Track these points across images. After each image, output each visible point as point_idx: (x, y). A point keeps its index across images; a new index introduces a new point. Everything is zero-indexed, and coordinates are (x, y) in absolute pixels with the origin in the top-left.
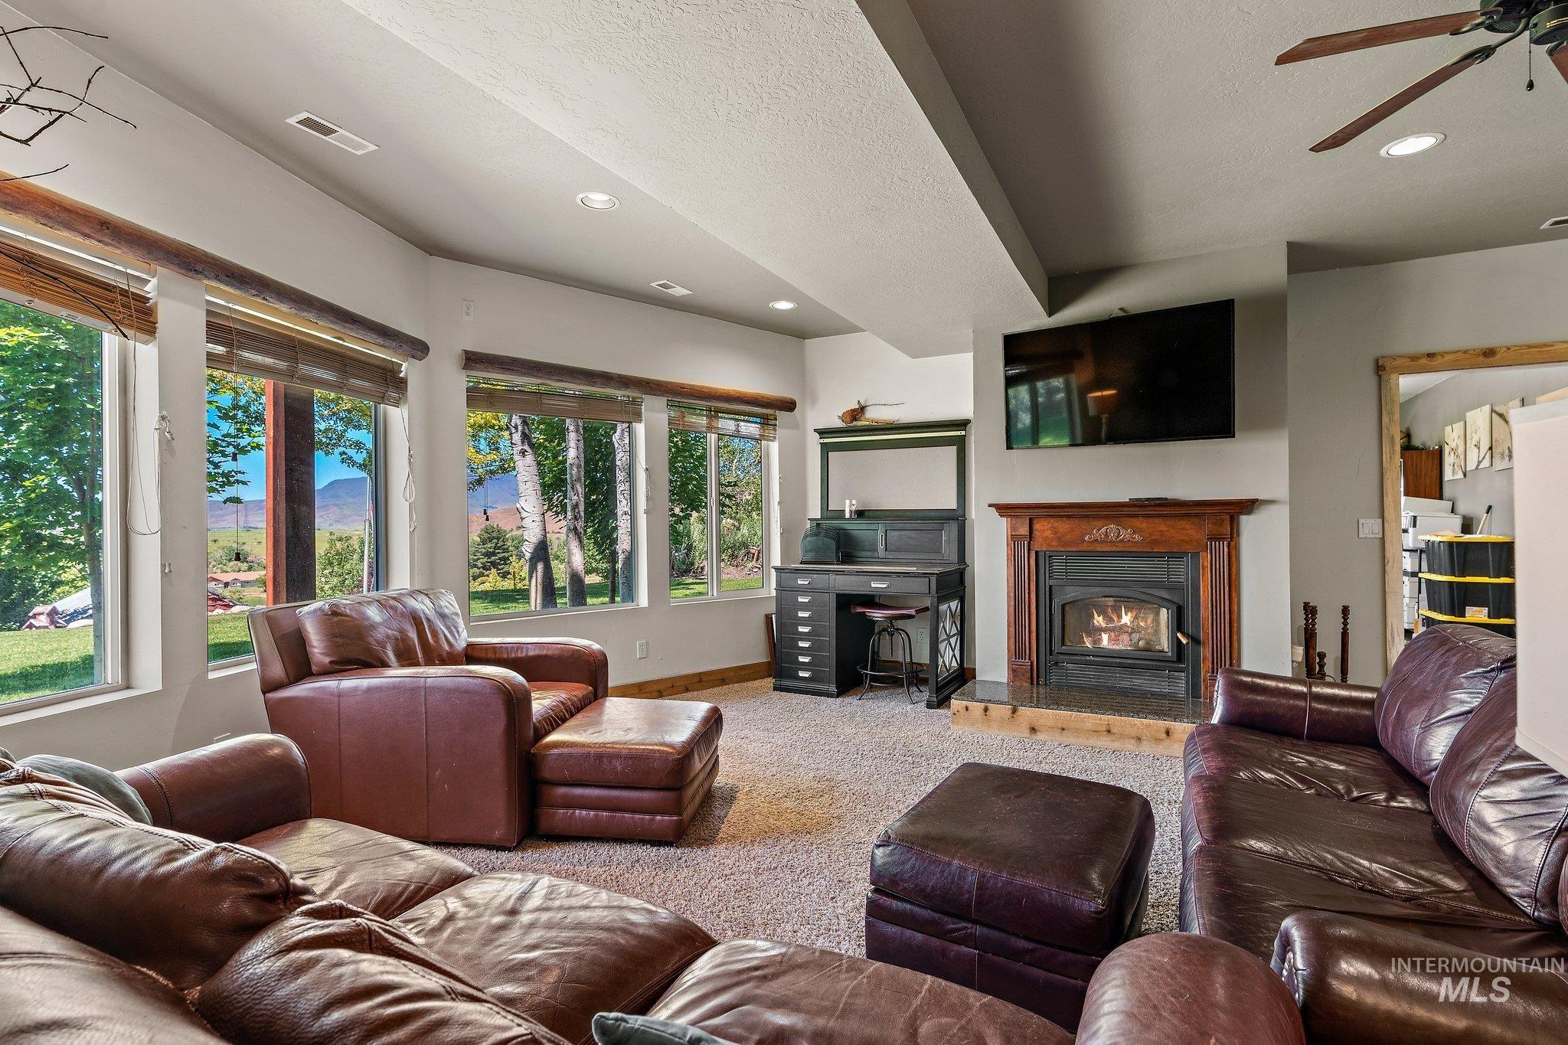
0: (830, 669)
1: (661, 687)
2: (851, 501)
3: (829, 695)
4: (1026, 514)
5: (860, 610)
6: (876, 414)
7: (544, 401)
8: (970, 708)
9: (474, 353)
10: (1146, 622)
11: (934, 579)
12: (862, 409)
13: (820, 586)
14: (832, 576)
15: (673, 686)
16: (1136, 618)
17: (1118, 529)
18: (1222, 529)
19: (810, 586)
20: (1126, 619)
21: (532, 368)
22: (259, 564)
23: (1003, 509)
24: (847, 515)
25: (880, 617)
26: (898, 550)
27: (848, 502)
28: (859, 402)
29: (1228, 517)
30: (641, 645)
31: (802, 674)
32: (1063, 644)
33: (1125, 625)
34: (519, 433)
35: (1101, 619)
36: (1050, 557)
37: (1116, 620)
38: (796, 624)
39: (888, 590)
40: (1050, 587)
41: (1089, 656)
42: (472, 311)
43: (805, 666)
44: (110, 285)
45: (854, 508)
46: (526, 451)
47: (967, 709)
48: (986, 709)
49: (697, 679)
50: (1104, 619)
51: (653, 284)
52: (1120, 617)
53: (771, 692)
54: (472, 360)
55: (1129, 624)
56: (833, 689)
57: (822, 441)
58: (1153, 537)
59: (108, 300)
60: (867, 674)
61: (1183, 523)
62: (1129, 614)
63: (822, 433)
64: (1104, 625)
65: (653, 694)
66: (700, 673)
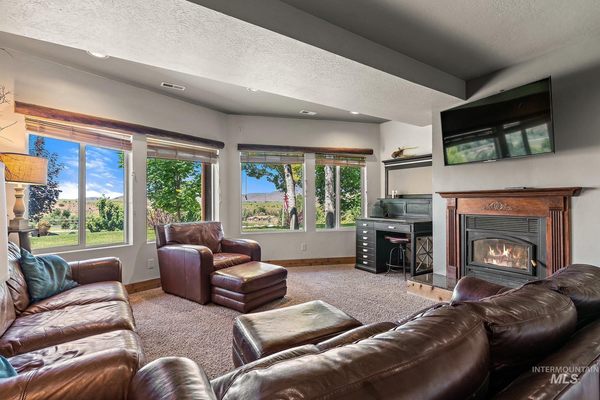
0: (374, 261)
1: (311, 262)
2: (395, 191)
3: (373, 272)
4: (455, 196)
5: (388, 238)
6: (407, 153)
7: (267, 158)
8: (415, 285)
9: (241, 144)
10: (516, 255)
11: (413, 226)
12: (401, 151)
13: (371, 227)
14: (375, 223)
15: (316, 262)
16: (511, 253)
17: (500, 204)
18: (558, 204)
19: (367, 227)
20: (506, 253)
21: (260, 147)
22: (268, 213)
23: (444, 194)
24: (393, 197)
25: (395, 242)
26: (411, 212)
27: (393, 191)
28: (399, 148)
29: (562, 198)
30: (303, 246)
31: (364, 262)
32: (472, 260)
33: (505, 256)
34: (287, 168)
35: (493, 251)
36: (467, 217)
37: (500, 252)
38: (363, 242)
39: (395, 230)
40: (467, 232)
41: (486, 267)
42: (242, 130)
43: (366, 259)
44: (120, 139)
45: (395, 194)
46: (289, 175)
47: (413, 285)
48: (421, 286)
49: (327, 260)
50: (494, 252)
51: (301, 112)
52: (502, 251)
53: (354, 269)
54: (241, 147)
55: (507, 256)
56: (375, 270)
57: (385, 166)
58: (518, 208)
59: (119, 143)
60: (389, 266)
61: (536, 201)
62: (507, 250)
63: (385, 162)
64: (494, 255)
65: (308, 264)
66: (328, 258)
